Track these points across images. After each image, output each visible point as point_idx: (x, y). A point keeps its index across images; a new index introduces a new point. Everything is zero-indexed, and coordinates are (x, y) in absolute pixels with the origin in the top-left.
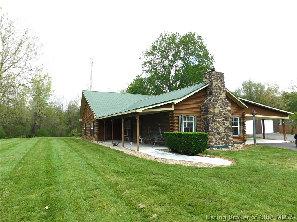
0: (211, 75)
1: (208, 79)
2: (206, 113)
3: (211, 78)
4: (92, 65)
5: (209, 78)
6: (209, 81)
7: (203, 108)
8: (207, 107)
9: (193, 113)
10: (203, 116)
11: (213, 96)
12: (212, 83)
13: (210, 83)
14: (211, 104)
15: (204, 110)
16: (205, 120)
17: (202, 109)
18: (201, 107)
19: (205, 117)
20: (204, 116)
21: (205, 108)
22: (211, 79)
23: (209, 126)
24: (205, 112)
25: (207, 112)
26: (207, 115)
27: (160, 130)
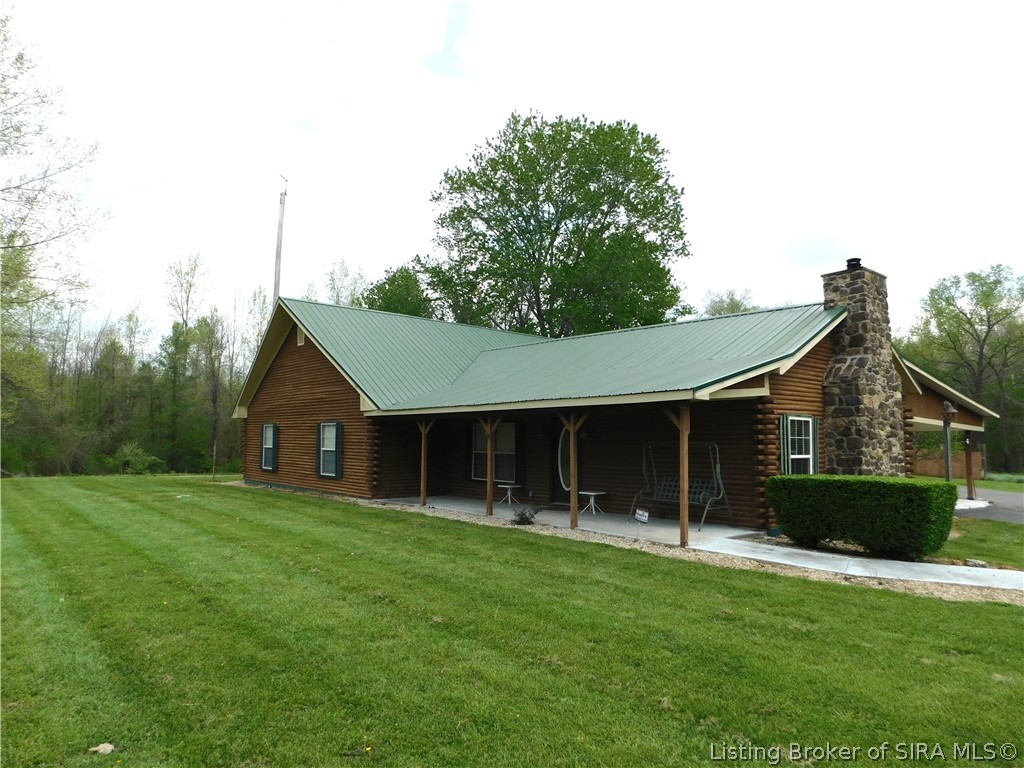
0: (859, 281)
1: (843, 293)
2: (850, 410)
3: (861, 289)
4: (282, 202)
5: (848, 290)
6: (850, 299)
7: (836, 391)
8: (853, 387)
9: (808, 408)
10: (833, 417)
11: (866, 353)
12: (864, 308)
13: (856, 308)
14: (864, 381)
15: (840, 400)
16: (846, 432)
17: (831, 395)
18: (824, 387)
19: (842, 422)
20: (838, 420)
21: (845, 392)
22: (858, 295)
23: (862, 453)
24: (844, 406)
25: (853, 408)
26: (852, 415)
27: (718, 466)
